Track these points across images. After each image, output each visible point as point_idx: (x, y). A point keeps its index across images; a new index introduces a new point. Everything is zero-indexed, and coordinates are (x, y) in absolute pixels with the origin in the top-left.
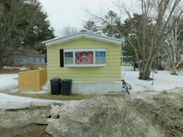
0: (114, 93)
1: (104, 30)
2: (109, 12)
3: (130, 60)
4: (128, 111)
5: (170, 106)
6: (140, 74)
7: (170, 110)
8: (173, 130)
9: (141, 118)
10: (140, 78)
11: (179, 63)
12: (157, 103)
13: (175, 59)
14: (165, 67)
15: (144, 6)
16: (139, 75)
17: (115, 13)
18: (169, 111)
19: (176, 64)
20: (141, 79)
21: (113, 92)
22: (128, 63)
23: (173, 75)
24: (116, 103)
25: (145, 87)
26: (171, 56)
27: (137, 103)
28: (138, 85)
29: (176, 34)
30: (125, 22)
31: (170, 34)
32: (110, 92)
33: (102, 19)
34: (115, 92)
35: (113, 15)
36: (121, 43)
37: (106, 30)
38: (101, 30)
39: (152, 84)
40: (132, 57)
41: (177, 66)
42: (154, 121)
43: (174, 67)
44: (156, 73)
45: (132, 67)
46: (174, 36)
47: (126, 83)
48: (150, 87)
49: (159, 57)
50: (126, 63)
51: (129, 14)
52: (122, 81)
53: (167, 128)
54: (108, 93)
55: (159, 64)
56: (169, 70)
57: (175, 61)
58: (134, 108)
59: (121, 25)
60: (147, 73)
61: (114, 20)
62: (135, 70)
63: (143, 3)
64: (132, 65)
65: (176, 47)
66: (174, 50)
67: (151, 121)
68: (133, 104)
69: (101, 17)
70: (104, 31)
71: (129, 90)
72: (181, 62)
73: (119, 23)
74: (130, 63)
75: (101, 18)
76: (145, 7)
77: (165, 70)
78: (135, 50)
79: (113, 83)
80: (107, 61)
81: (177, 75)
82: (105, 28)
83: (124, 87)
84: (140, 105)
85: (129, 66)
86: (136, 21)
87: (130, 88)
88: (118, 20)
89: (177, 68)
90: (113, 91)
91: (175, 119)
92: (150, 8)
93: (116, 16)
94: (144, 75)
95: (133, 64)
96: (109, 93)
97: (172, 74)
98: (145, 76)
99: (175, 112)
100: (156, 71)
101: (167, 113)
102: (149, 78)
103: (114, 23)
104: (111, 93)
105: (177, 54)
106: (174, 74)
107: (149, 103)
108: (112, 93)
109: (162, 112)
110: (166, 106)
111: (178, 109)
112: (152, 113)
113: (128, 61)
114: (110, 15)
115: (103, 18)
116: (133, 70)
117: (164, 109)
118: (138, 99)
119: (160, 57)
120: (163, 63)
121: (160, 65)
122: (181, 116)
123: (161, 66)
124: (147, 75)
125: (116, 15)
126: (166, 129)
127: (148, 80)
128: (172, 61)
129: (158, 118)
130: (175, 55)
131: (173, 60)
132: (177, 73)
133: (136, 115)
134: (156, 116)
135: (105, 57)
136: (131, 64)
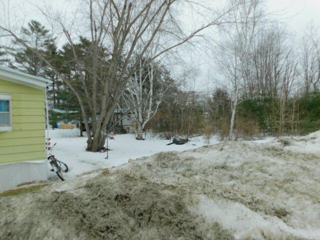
0: (31, 185)
1: (19, 55)
2: (31, 24)
3: (73, 118)
4: (35, 220)
5: (103, 196)
6: (88, 142)
7: (103, 201)
8: (103, 234)
9: (59, 227)
10: (89, 149)
11: (145, 123)
12: (89, 193)
13: (140, 116)
14: (129, 129)
15: (93, 28)
16: (86, 145)
17: (43, 27)
18: (102, 203)
19: (142, 124)
20: (91, 151)
21: (30, 183)
22: (70, 123)
23: (139, 140)
24: (14, 208)
25: (94, 164)
26: (136, 112)
27: (56, 201)
28: (83, 162)
29: (141, 80)
30: (65, 48)
31: (133, 79)
32: (23, 184)
33: (10, 32)
34: (34, 182)
35: (39, 31)
36: (45, 86)
37: (23, 56)
38: (12, 54)
39: (107, 158)
40: (76, 112)
41: (143, 126)
42: (80, 228)
43: (139, 128)
44: (112, 138)
45: (77, 131)
46: (139, 82)
47: (59, 162)
48: (103, 163)
49: (119, 113)
50: (65, 122)
51: (69, 36)
52: (49, 158)
53: (96, 233)
54: (15, 188)
55: (120, 124)
56: (133, 133)
57: (141, 120)
58: (48, 212)
59: (58, 52)
60: (101, 140)
61: (43, 40)
62: (82, 136)
63: (93, 22)
64: (78, 126)
65: (141, 98)
66: (139, 103)
67: (74, 228)
68: (47, 204)
69: (8, 28)
70: (20, 58)
71: (63, 174)
72: (147, 120)
73: (52, 48)
74: (73, 123)
75: (7, 30)
76: (96, 30)
77: (129, 132)
78: (80, 100)
79: (29, 164)
80: (12, 119)
81: (143, 139)
82: (22, 54)
83: (53, 170)
84: (61, 202)
85: (72, 128)
86: (84, 50)
87: (67, 171)
88: (51, 43)
89: (144, 130)
90: (28, 181)
91: (108, 214)
92: (103, 34)
93: (48, 34)
94: (96, 143)
95: (80, 125)
96: (19, 186)
97: (137, 139)
98: (96, 146)
99: (109, 203)
100: (112, 136)
101: (99, 208)
102: (103, 148)
103: (42, 46)
104: (23, 187)
105: (143, 109)
106: (140, 138)
107: (76, 195)
108: (26, 186)
109: (93, 207)
110: (100, 196)
111: (113, 198)
112: (78, 213)
113: (70, 120)
114: (32, 29)
115: (12, 31)
116: (80, 135)
117: (96, 201)
118: (58, 193)
119: (121, 114)
120: (126, 122)
121: (122, 126)
122: (115, 207)
123: (124, 127)
124: (100, 143)
125: (46, 31)
126: (95, 237)
127: (102, 151)
128: (135, 119)
129: (85, 220)
130: (140, 110)
131: (138, 118)
132: (144, 137)
133: (50, 224)
134: (83, 219)
135: (8, 110)
136: (75, 125)
